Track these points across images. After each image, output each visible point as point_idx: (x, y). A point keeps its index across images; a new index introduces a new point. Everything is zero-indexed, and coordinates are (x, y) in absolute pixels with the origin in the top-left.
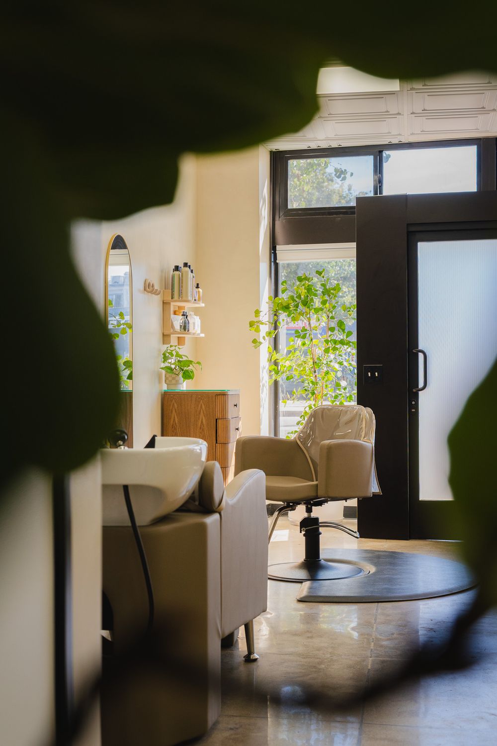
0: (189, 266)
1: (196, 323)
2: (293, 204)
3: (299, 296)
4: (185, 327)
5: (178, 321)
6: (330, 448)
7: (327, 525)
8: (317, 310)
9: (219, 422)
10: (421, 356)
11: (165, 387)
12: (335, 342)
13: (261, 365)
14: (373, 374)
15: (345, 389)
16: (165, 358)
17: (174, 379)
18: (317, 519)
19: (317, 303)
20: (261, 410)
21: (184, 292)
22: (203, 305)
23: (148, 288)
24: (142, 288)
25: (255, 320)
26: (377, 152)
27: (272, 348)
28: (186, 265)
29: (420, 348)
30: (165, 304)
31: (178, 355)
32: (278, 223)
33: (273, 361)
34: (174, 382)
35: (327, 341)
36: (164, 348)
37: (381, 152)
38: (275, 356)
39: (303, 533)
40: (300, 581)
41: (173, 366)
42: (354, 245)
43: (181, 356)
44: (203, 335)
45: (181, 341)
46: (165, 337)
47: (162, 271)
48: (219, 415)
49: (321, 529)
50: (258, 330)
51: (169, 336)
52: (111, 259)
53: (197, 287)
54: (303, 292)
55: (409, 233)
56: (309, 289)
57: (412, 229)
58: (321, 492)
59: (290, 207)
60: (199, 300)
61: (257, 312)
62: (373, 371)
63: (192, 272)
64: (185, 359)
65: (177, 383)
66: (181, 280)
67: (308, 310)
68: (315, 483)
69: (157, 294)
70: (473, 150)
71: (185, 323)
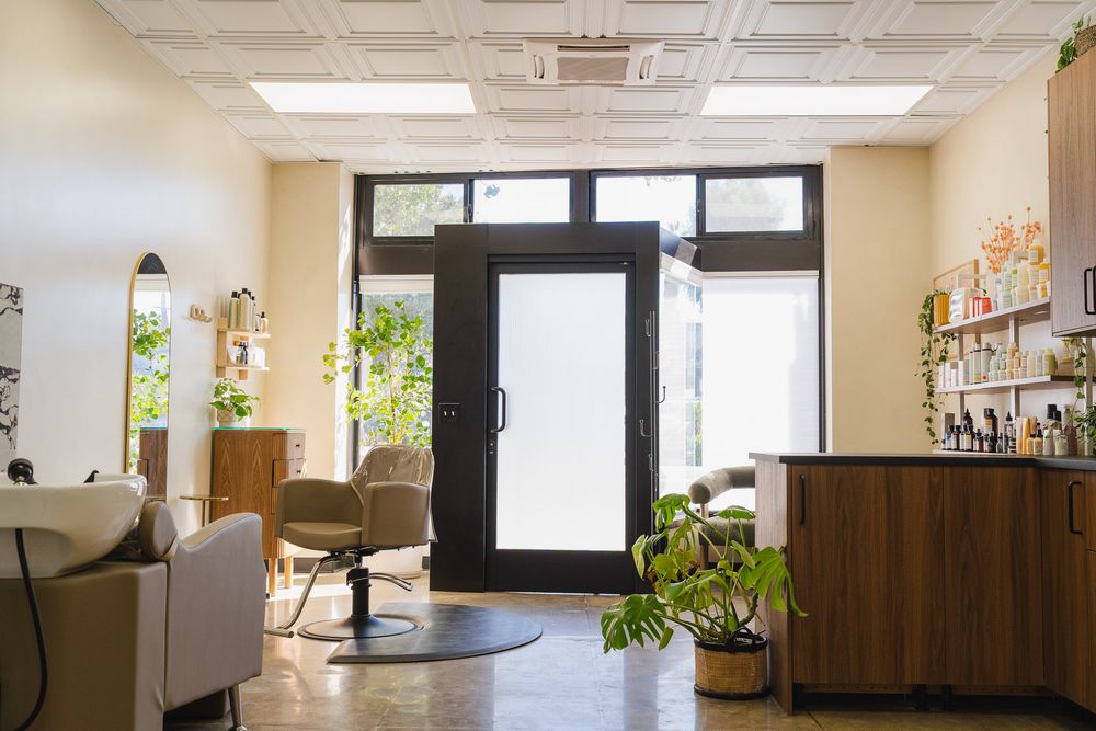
0: (249, 293)
1: (257, 356)
2: (378, 231)
3: (378, 329)
4: (243, 359)
5: (235, 352)
6: (375, 491)
7: (378, 576)
8: (397, 345)
9: (276, 463)
10: (500, 394)
11: (217, 425)
12: (413, 379)
13: (337, 404)
14: (449, 414)
15: (426, 429)
16: (217, 393)
17: (226, 415)
18: (367, 570)
19: (397, 338)
20: (336, 452)
21: (242, 320)
22: (268, 336)
23: (196, 314)
24: (187, 314)
25: (330, 353)
26: (467, 180)
27: (351, 385)
28: (245, 291)
29: (500, 386)
30: (220, 334)
31: (233, 390)
32: (361, 251)
33: (352, 398)
34: (226, 419)
35: (405, 378)
36: (217, 381)
37: (471, 181)
38: (356, 393)
39: (351, 585)
40: (339, 640)
41: (226, 402)
42: (432, 277)
43: (235, 391)
44: (267, 369)
45: (242, 375)
46: (220, 370)
47: (217, 297)
48: (276, 456)
49: (371, 581)
50: (333, 365)
51: (223, 368)
52: (136, 284)
53: (263, 316)
54: (382, 324)
55: (490, 265)
56: (387, 322)
57: (493, 260)
58: (364, 540)
59: (375, 234)
60: (264, 331)
61: (333, 346)
62: (449, 409)
63: (253, 298)
64: (240, 393)
65: (231, 420)
66: (238, 306)
67: (386, 344)
68: (359, 529)
69: (209, 321)
70: (566, 182)
71: (242, 354)
